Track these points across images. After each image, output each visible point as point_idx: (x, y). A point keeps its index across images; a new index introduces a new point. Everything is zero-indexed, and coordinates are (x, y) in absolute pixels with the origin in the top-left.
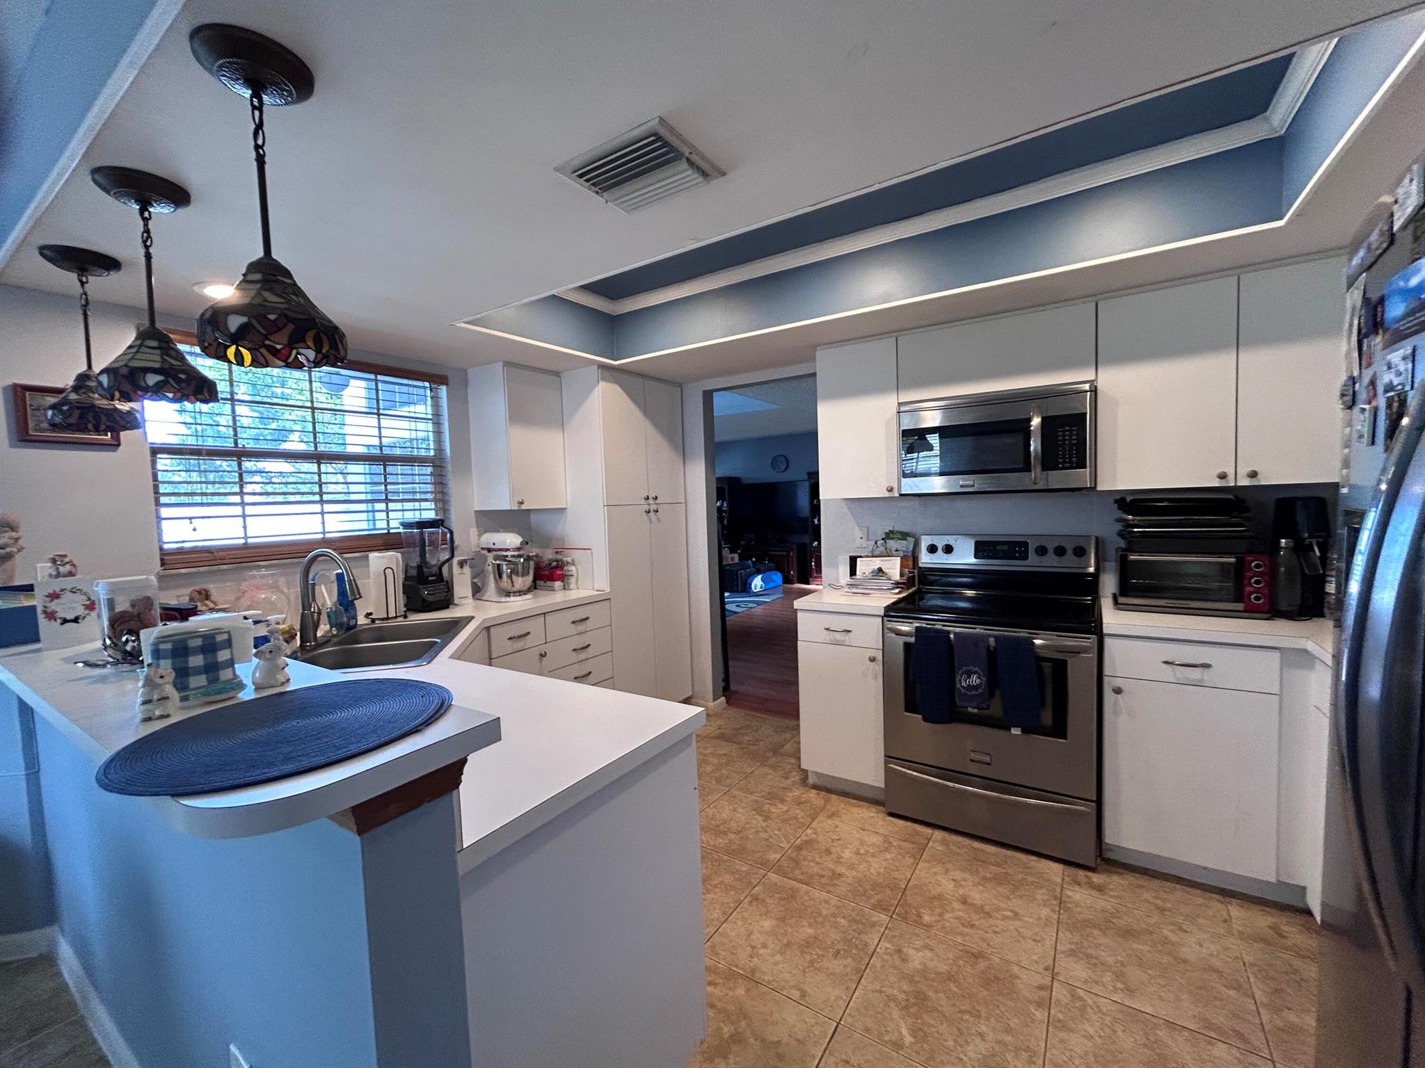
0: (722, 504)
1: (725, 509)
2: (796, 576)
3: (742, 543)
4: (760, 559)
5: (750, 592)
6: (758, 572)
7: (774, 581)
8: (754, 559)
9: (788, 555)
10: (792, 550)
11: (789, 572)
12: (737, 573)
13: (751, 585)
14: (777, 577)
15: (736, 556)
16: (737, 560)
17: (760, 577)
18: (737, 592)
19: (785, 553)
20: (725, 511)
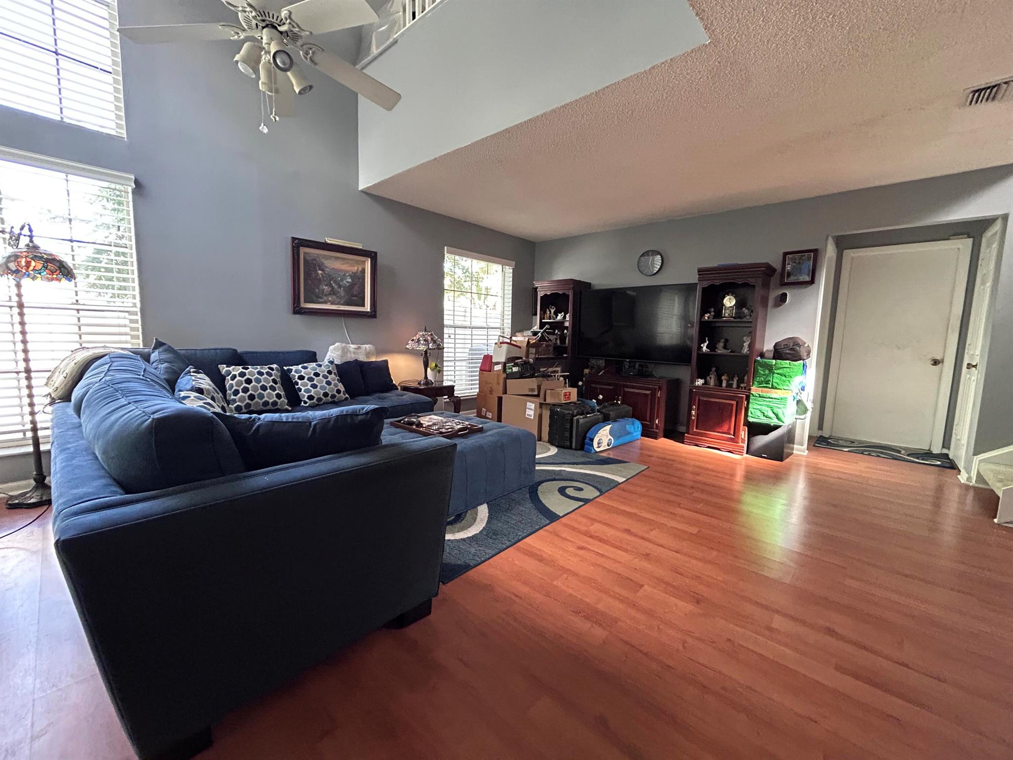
0: (565, 317)
1: (567, 324)
2: (662, 426)
3: (586, 371)
4: (610, 398)
5: (589, 451)
6: (606, 419)
7: (629, 433)
8: (601, 397)
9: (653, 395)
10: (660, 388)
11: (652, 420)
12: (572, 421)
13: (592, 440)
14: (635, 428)
15: (574, 391)
16: (574, 397)
17: (608, 428)
18: (570, 448)
19: (648, 392)
20: (567, 328)
